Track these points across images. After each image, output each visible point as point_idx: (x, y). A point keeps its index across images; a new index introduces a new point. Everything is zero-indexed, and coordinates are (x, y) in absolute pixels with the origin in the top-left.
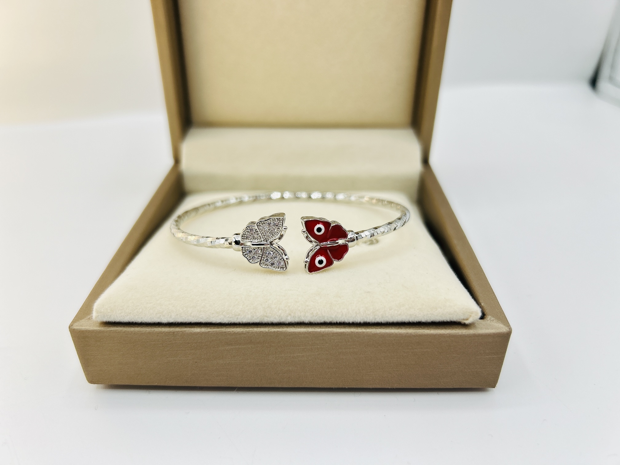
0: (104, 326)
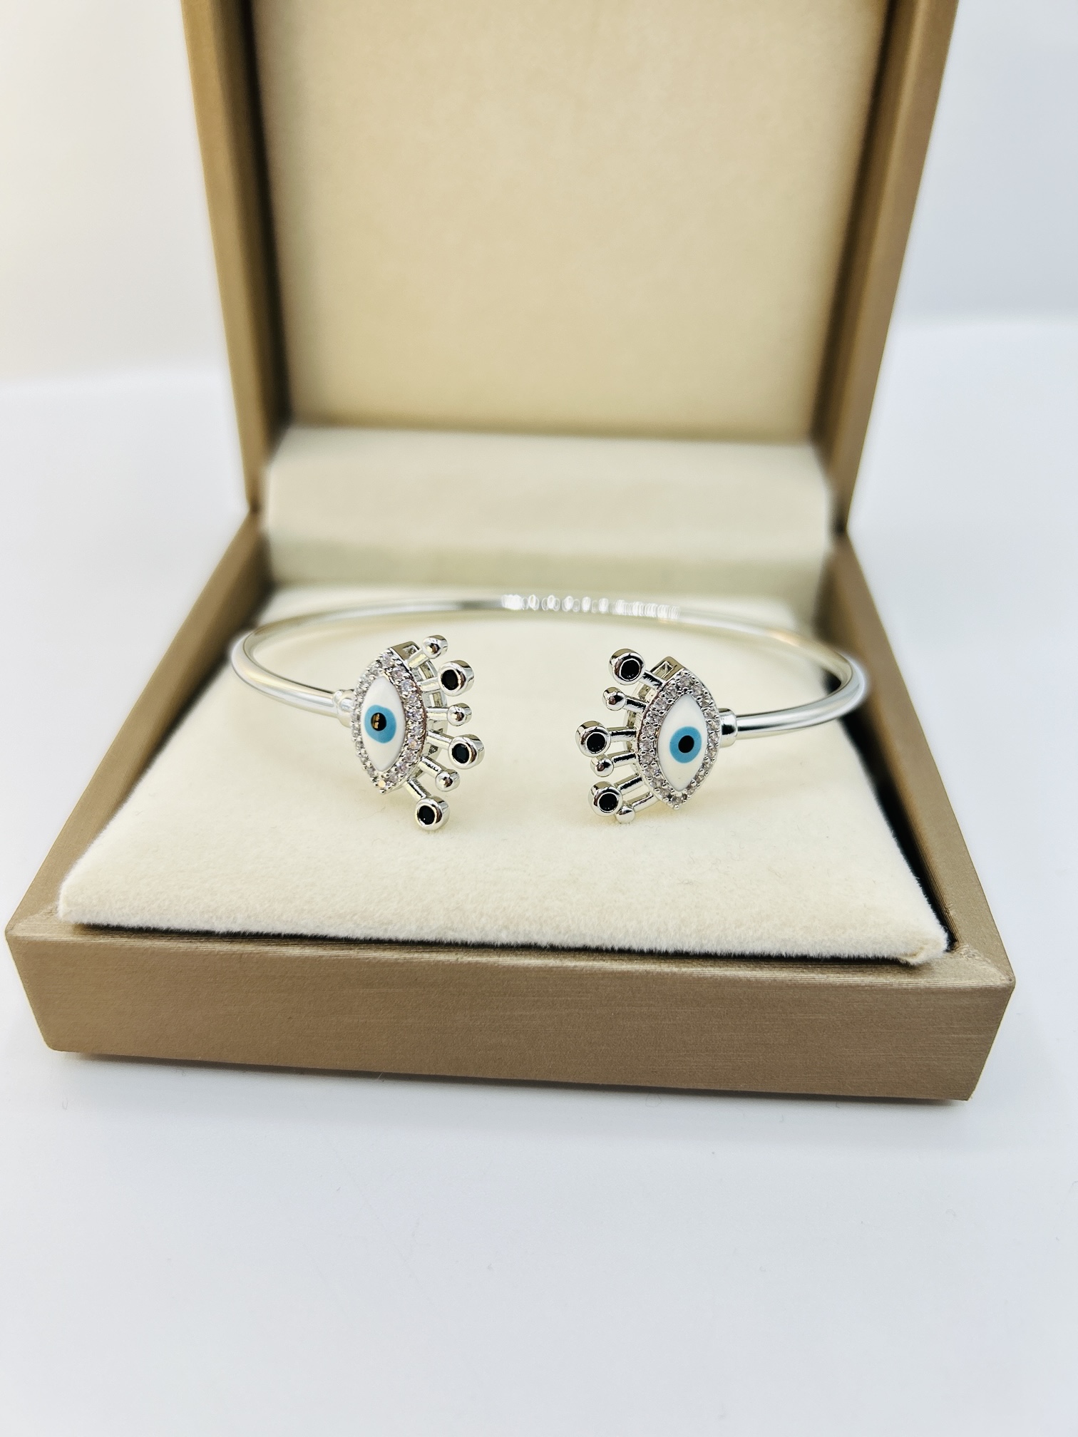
0: (83, 933)
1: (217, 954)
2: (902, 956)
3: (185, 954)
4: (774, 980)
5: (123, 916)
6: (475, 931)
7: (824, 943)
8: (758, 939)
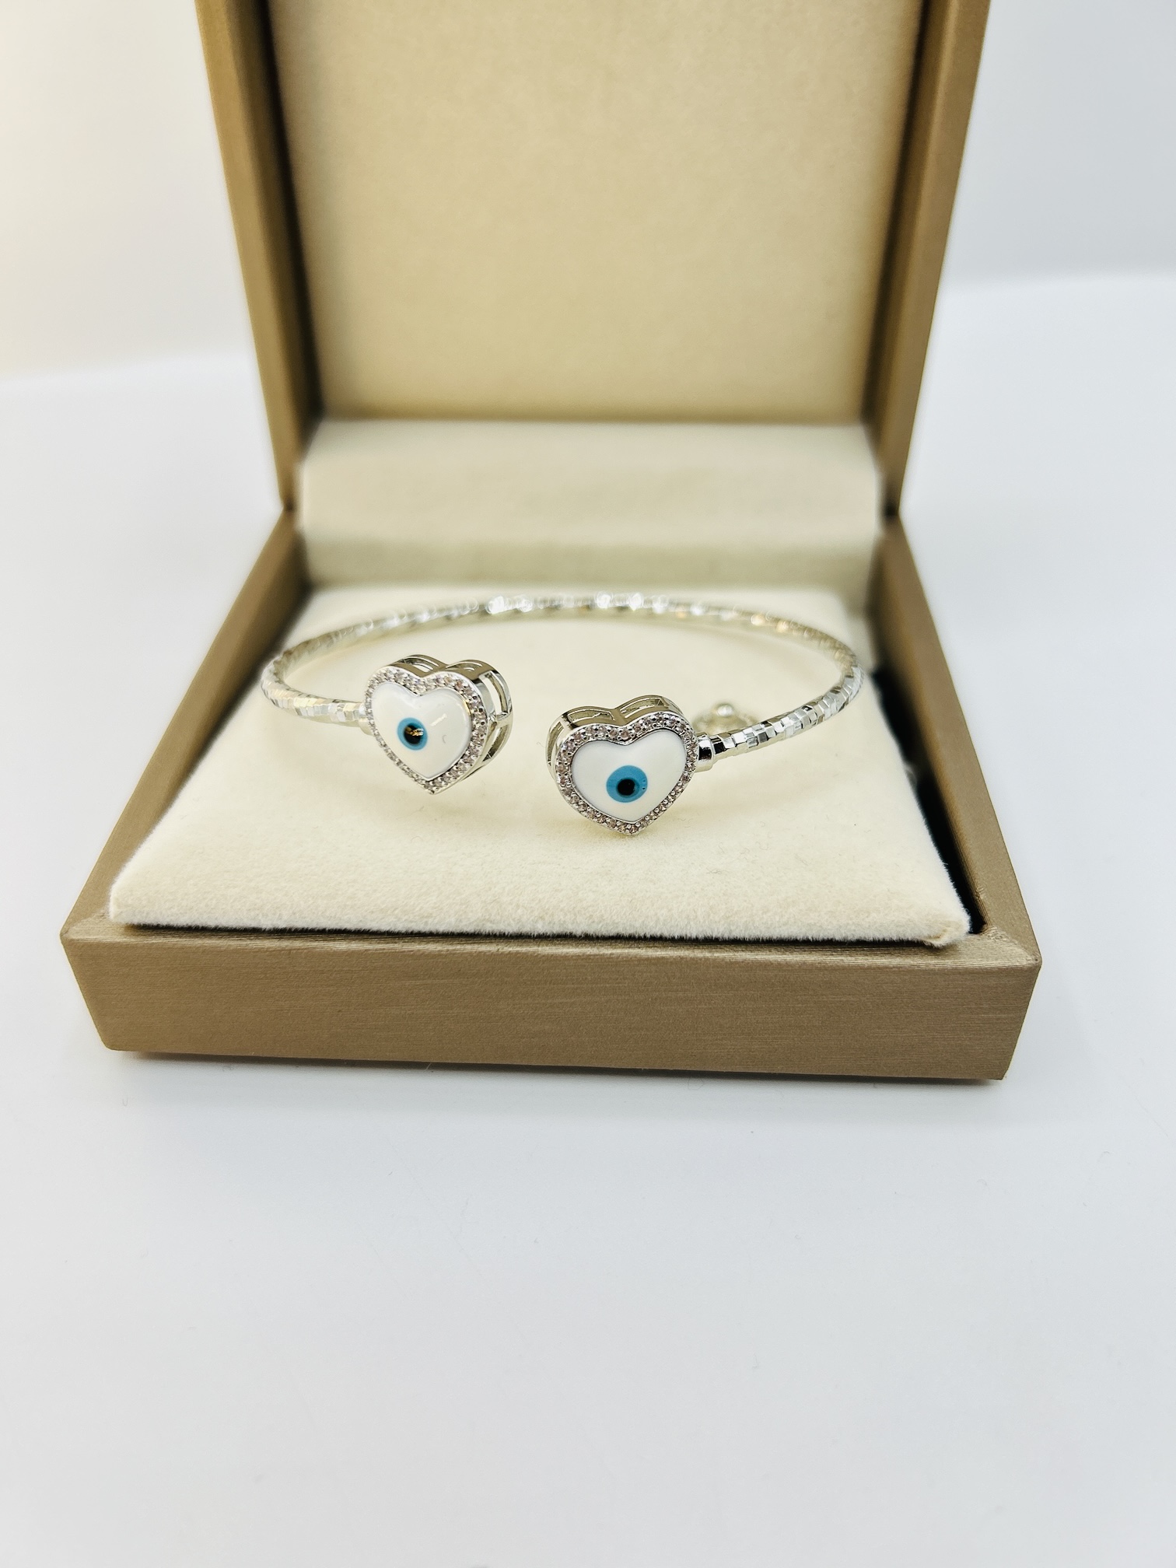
0: (137, 934)
1: (267, 951)
2: (927, 938)
3: (236, 951)
4: (804, 963)
5: (172, 915)
6: (512, 922)
7: (849, 927)
8: (785, 924)
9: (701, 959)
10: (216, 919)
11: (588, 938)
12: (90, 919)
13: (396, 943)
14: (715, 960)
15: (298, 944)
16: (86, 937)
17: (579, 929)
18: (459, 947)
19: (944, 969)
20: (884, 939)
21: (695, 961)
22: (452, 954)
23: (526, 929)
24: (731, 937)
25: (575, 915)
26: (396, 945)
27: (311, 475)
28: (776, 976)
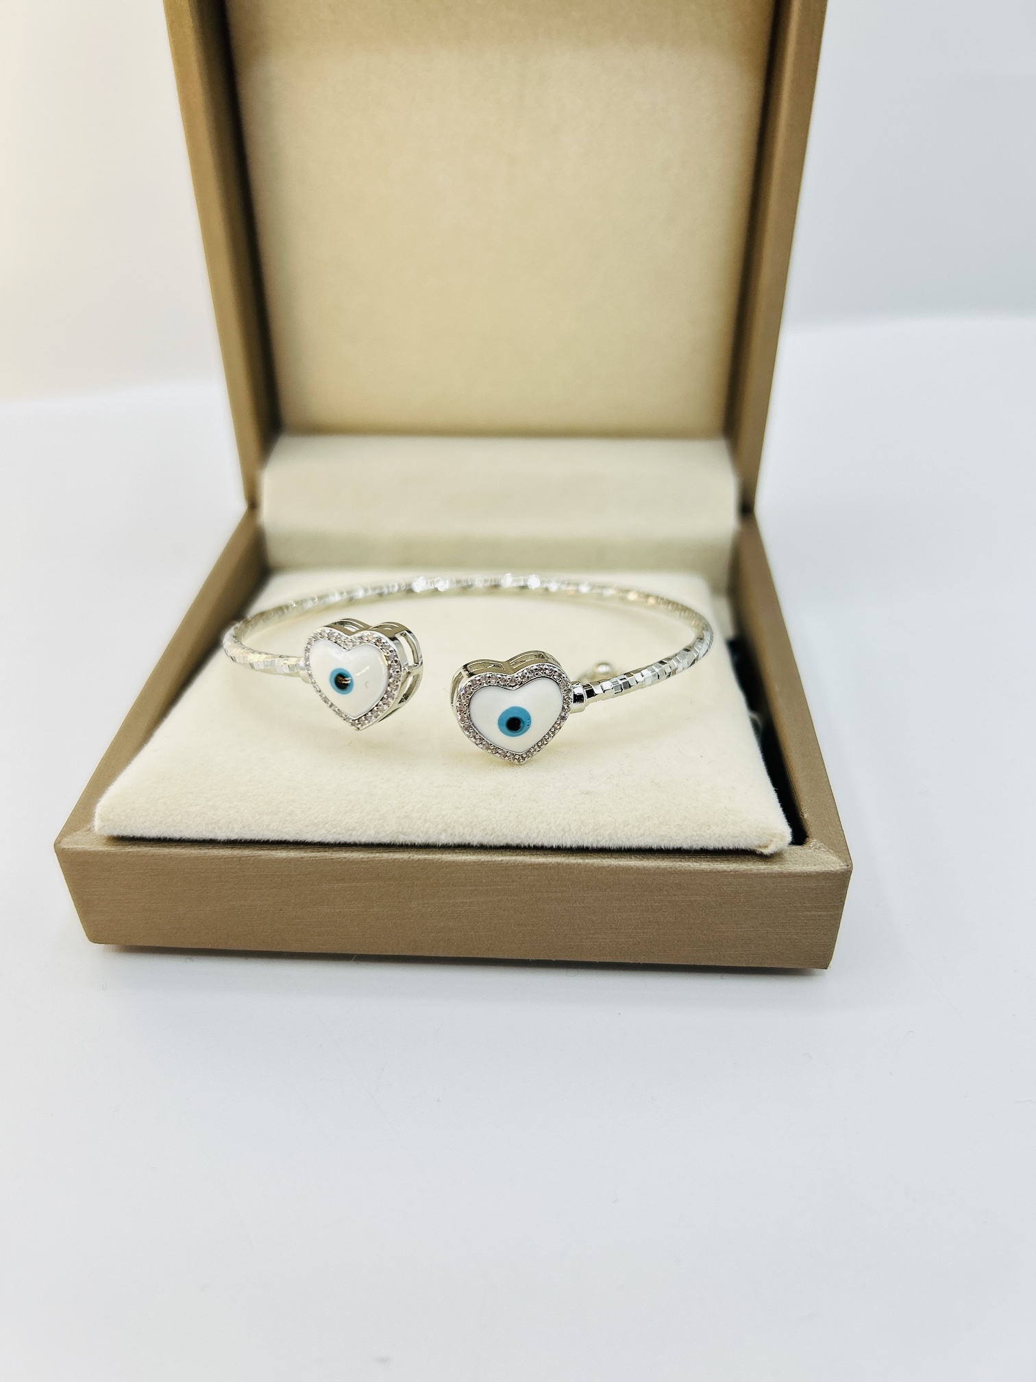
0: (117, 844)
1: (221, 858)
2: (757, 847)
3: (197, 858)
4: (658, 868)
5: (145, 829)
7: (693, 838)
8: (642, 835)
9: (574, 865)
10: (181, 831)
11: (483, 848)
12: (78, 832)
13: (326, 852)
14: (586, 865)
15: (246, 852)
16: (75, 846)
17: (475, 841)
18: (377, 855)
19: (772, 873)
20: (722, 848)
21: (569, 867)
22: (372, 860)
23: (432, 840)
24: (599, 846)
25: (472, 828)
26: (326, 854)
27: (272, 479)
28: (636, 879)
